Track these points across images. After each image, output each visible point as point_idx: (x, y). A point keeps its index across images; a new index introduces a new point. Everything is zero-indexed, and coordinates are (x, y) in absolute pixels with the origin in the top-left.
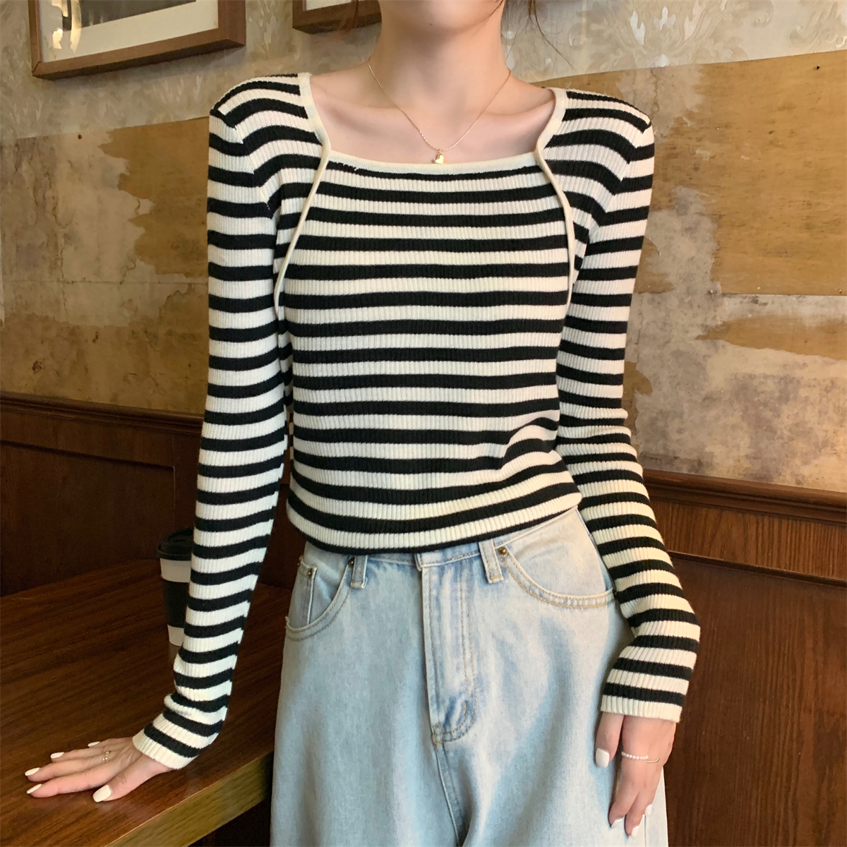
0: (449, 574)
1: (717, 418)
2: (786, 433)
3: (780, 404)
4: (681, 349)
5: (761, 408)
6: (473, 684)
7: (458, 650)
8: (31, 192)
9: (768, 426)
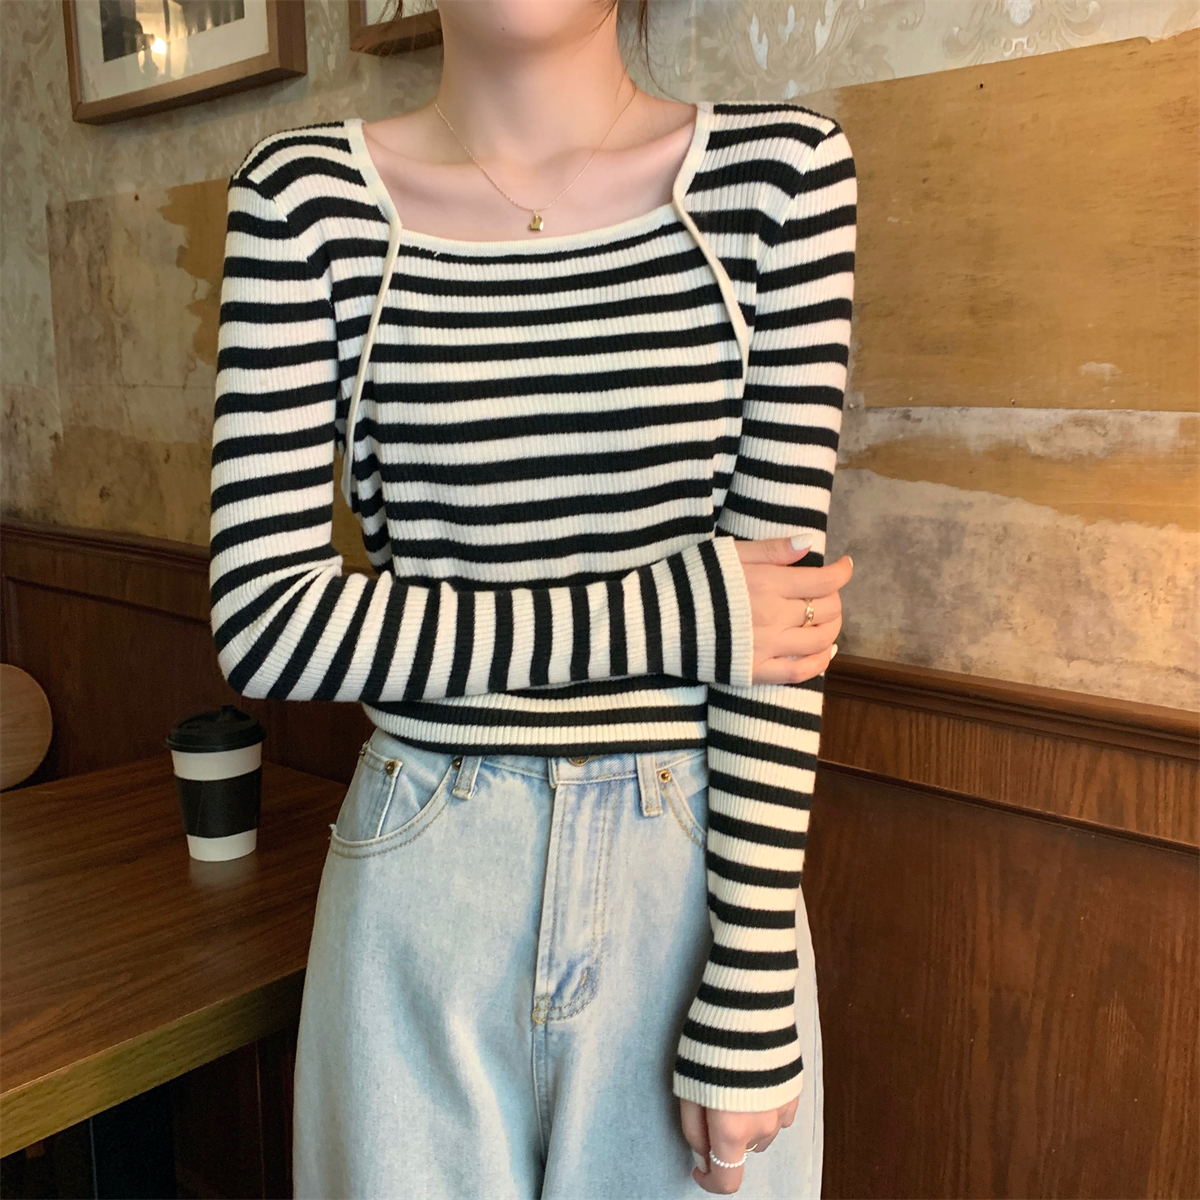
0: (591, 796)
2: (948, 598)
3: (940, 558)
5: (917, 563)
6: (600, 946)
7: (588, 898)
8: (84, 271)
9: (926, 589)
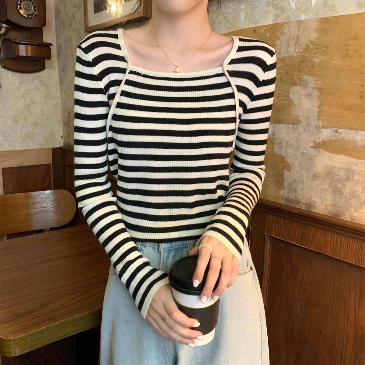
0: (173, 253)
1: (318, 186)
3: (346, 181)
4: (304, 152)
5: (337, 183)
9: (340, 192)
